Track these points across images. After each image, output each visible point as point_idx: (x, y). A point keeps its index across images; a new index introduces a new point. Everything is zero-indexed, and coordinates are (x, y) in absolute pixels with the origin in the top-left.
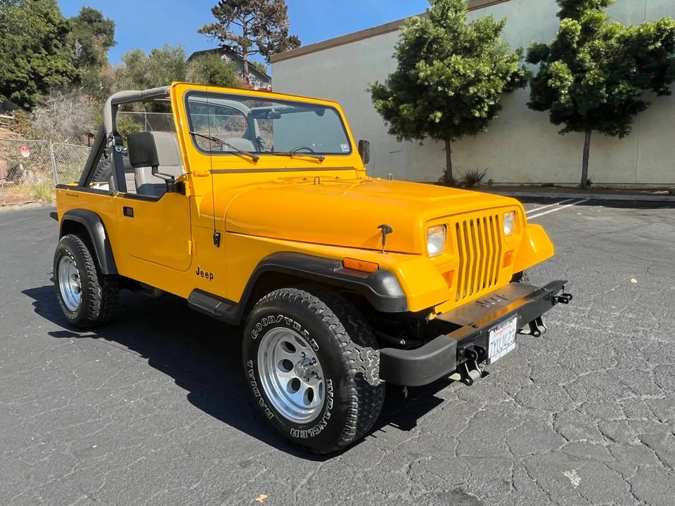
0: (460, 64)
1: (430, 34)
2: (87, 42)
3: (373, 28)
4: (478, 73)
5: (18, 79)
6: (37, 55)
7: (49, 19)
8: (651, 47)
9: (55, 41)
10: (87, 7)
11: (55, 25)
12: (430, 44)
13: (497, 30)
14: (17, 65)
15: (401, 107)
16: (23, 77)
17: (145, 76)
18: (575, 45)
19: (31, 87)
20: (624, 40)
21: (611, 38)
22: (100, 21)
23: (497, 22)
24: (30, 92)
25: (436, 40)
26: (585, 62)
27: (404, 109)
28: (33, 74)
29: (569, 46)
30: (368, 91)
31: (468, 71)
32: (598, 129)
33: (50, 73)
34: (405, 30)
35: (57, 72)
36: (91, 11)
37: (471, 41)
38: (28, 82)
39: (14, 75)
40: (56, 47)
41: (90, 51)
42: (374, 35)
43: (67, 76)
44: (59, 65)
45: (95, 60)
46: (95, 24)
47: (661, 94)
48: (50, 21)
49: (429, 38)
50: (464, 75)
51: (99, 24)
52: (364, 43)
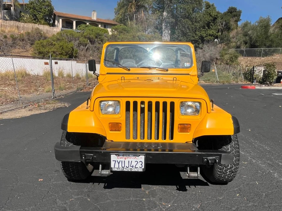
2: (227, 21)
5: (195, 39)
6: (204, 29)
7: (210, 15)
9: (211, 23)
10: (231, 7)
11: (212, 17)
14: (196, 34)
16: (197, 39)
17: (249, 32)
19: (199, 42)
22: (235, 12)
24: (198, 44)
28: (200, 37)
33: (207, 36)
35: (210, 35)
36: (232, 8)
38: (198, 40)
39: (194, 38)
40: (211, 25)
41: (228, 25)
43: (213, 36)
44: (211, 32)
45: (230, 28)
46: (233, 13)
48: (211, 16)
51: (235, 13)
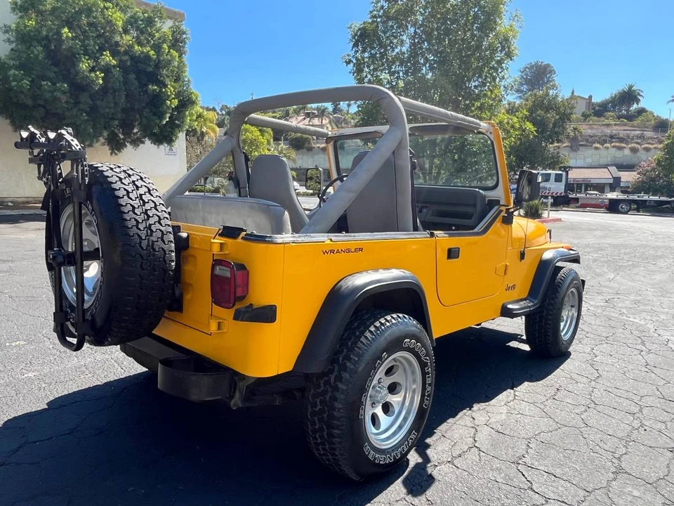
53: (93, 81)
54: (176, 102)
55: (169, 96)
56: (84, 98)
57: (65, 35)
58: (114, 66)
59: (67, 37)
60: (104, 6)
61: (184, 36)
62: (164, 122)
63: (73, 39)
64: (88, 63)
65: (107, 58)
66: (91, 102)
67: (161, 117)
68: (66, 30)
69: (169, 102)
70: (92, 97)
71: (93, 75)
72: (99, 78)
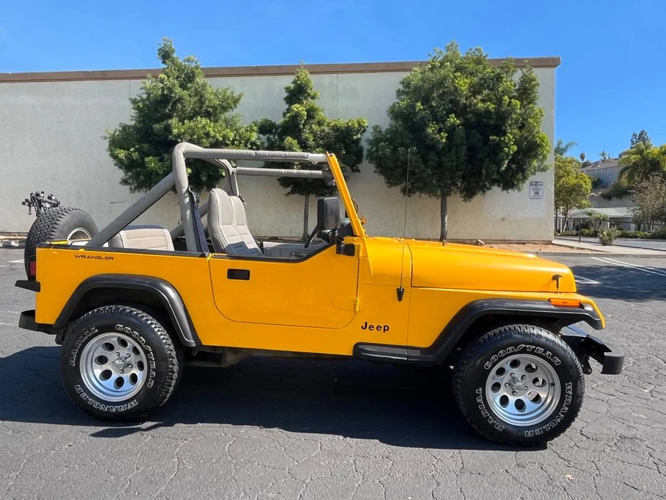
0: (210, 126)
1: (176, 93)
3: (88, 72)
4: (224, 137)
8: (355, 137)
12: (175, 103)
13: (236, 101)
15: (147, 159)
18: (301, 126)
20: (336, 129)
21: (323, 124)
23: (236, 95)
25: (180, 100)
26: (308, 140)
27: (151, 162)
29: (297, 126)
30: (105, 138)
31: (218, 135)
32: (316, 193)
34: (148, 83)
37: (215, 108)
42: (86, 79)
47: (354, 171)
49: (175, 97)
50: (214, 137)
52: (74, 85)
53: (438, 141)
54: (515, 148)
55: (507, 144)
56: (432, 156)
57: (417, 109)
58: (459, 125)
59: (420, 109)
60: (455, 76)
61: (533, 83)
62: (503, 169)
63: (424, 110)
64: (435, 127)
65: (453, 119)
66: (437, 159)
67: (499, 164)
68: (419, 104)
69: (507, 149)
70: (438, 154)
71: (437, 136)
72: (443, 138)
